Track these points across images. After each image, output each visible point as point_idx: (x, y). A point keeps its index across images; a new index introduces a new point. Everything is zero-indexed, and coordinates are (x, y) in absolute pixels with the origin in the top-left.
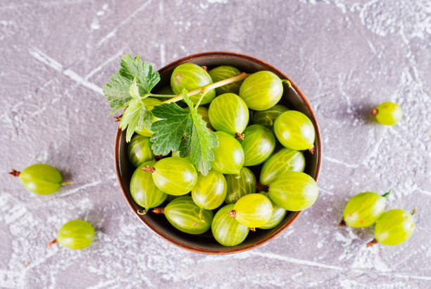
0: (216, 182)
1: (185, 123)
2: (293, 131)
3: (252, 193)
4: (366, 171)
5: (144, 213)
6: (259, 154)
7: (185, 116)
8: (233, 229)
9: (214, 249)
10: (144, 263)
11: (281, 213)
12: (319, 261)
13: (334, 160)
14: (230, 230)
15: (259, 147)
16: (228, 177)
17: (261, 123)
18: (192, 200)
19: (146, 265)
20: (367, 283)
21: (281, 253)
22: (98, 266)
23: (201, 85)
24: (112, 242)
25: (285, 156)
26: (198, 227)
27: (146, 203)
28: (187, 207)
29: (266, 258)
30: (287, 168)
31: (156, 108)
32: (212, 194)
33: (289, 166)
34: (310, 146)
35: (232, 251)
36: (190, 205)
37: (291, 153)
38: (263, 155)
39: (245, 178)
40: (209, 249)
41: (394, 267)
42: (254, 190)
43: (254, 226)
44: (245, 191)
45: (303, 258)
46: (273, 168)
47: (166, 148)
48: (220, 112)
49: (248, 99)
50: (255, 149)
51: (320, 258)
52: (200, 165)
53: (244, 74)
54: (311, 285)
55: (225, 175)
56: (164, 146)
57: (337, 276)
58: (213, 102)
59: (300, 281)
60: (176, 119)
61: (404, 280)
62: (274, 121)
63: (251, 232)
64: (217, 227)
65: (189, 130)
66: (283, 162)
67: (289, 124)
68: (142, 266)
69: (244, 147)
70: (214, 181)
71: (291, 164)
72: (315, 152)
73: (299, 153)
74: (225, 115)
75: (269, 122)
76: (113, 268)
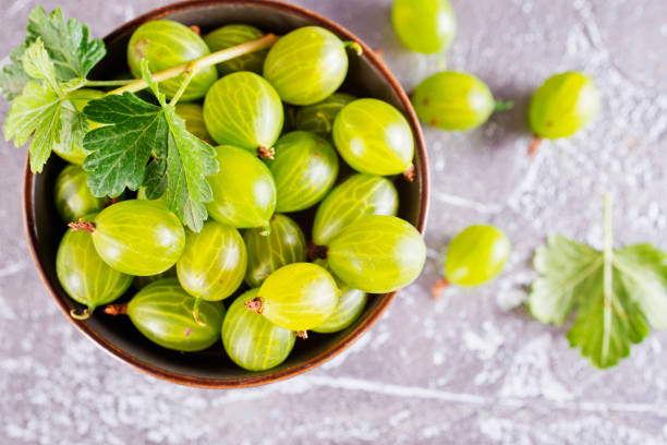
0: (223, 246)
1: (152, 131)
2: (369, 137)
3: (298, 261)
4: (516, 217)
5: (85, 316)
6: (305, 187)
7: (152, 118)
8: (261, 335)
9: (228, 378)
10: (112, 412)
11: (355, 299)
12: (439, 388)
13: (456, 201)
14: (256, 339)
15: (306, 172)
16: (250, 236)
17: (308, 128)
18: (178, 284)
19: (116, 416)
20: (531, 423)
21: (369, 377)
22: (24, 424)
23: (187, 58)
24: (50, 378)
25: (358, 187)
26: (195, 336)
27: (88, 296)
28: (170, 299)
29: (341, 390)
30: (363, 211)
31: (93, 103)
32: (215, 270)
33: (367, 206)
34: (405, 166)
35: (263, 380)
36: (176, 294)
37: (371, 181)
38: (314, 188)
39: (282, 234)
40: (218, 378)
41: (579, 390)
42: (301, 257)
43: (303, 328)
44: (282, 259)
45: (409, 384)
46: (335, 212)
47: (117, 181)
48: (225, 109)
49: (279, 82)
50: (297, 178)
51: (442, 381)
52: (186, 212)
53: (271, 37)
54: (428, 433)
55: (243, 232)
56: (112, 177)
57: (475, 415)
58: (211, 91)
59: (407, 427)
60: (134, 123)
61: (598, 414)
62: (332, 122)
63: (299, 340)
64: (230, 336)
65: (161, 145)
66: (354, 199)
67: (361, 124)
68: (109, 418)
69: (275, 175)
70: (218, 244)
71: (370, 201)
72: (415, 177)
73: (384, 181)
74: (233, 113)
75: (324, 126)
76: (53, 426)
